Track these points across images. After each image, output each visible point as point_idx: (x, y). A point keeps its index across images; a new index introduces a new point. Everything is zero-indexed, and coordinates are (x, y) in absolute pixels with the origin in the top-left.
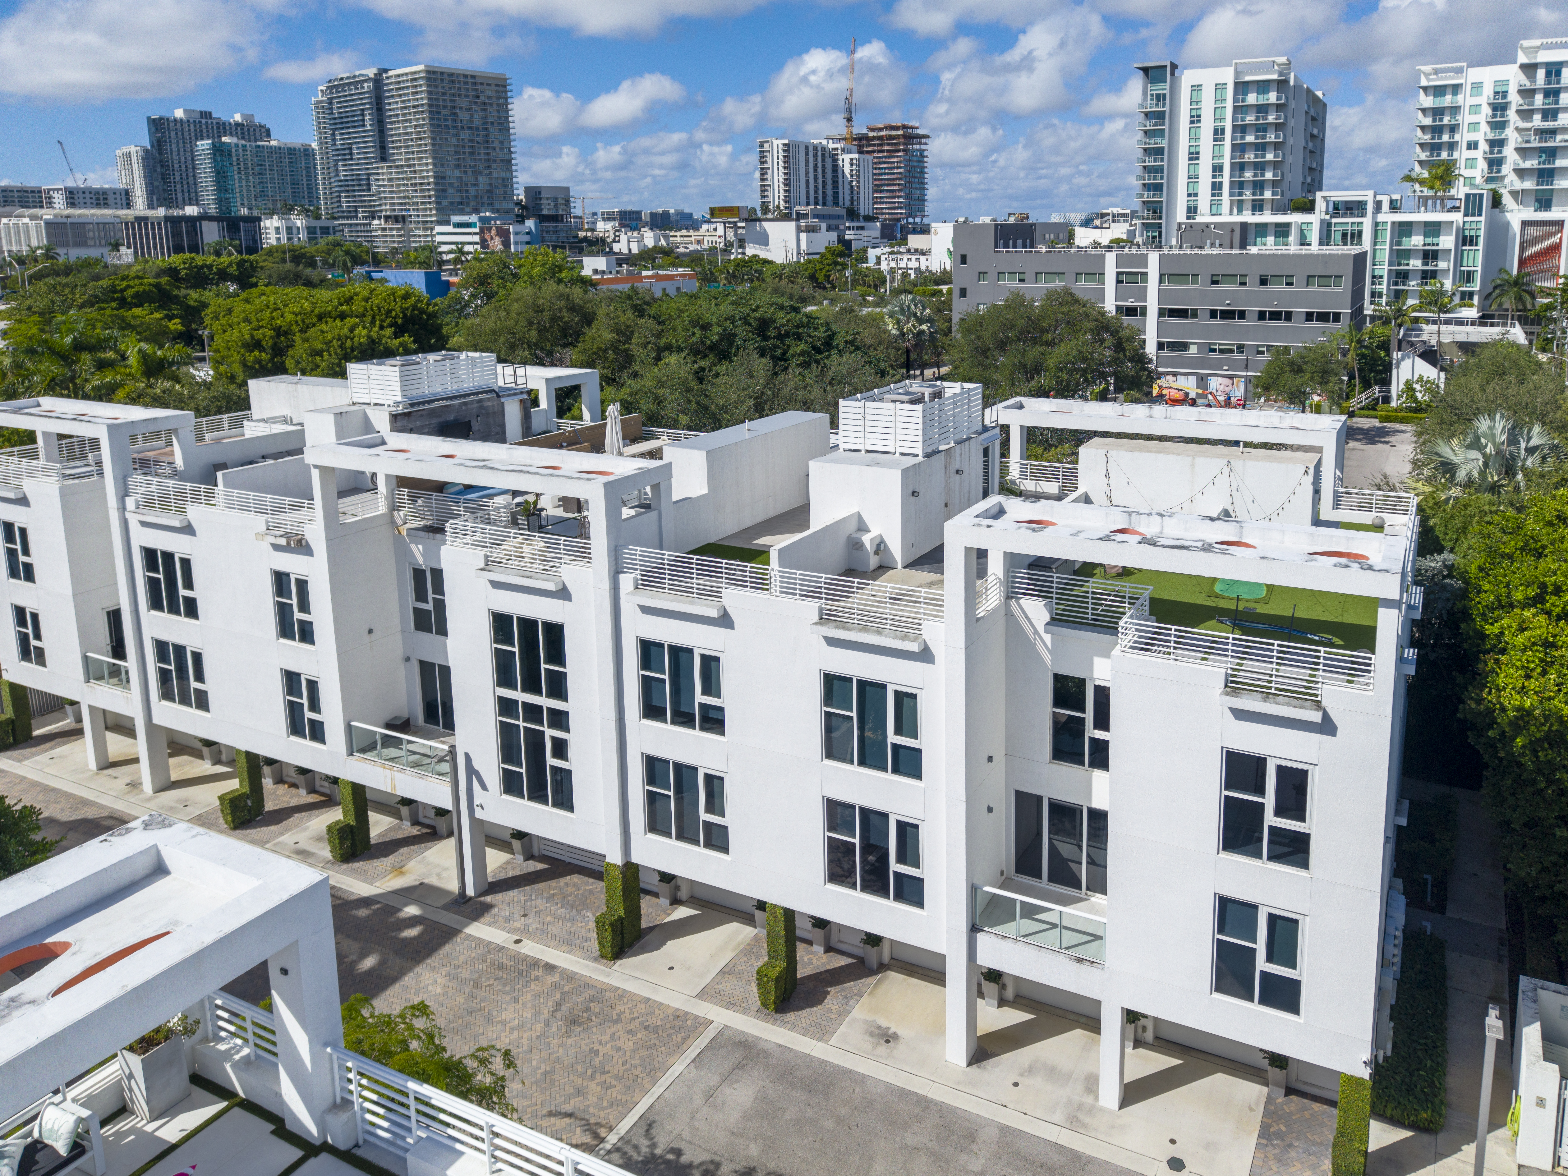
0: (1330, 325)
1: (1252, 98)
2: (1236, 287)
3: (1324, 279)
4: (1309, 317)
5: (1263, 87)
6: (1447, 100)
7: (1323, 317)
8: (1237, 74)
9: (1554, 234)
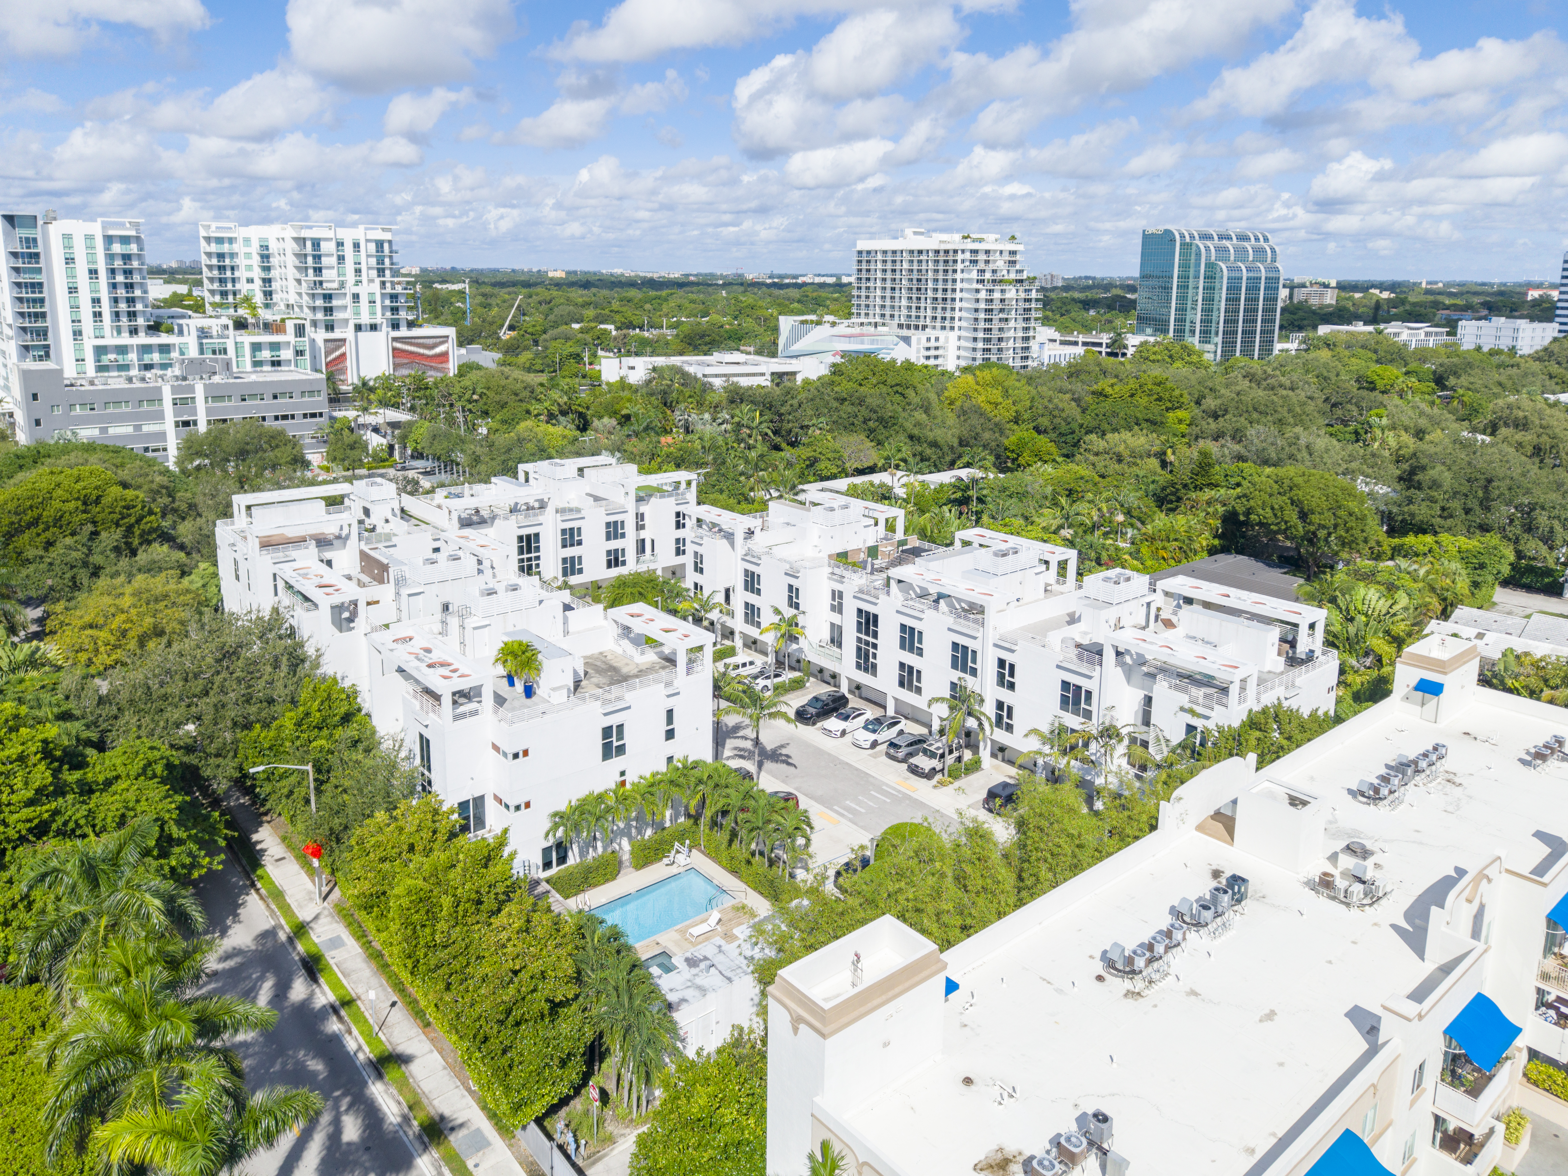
0: (318, 419)
1: (117, 248)
2: (258, 402)
3: (311, 393)
4: (305, 416)
5: (125, 240)
6: (226, 248)
7: (313, 415)
8: (104, 228)
9: (339, 347)
